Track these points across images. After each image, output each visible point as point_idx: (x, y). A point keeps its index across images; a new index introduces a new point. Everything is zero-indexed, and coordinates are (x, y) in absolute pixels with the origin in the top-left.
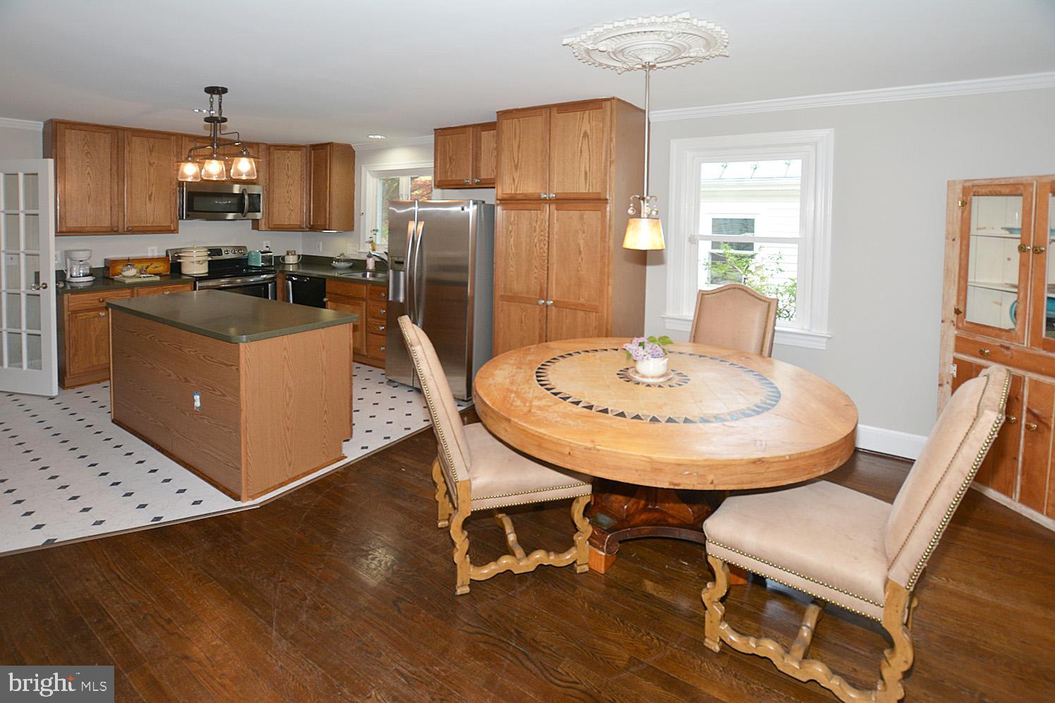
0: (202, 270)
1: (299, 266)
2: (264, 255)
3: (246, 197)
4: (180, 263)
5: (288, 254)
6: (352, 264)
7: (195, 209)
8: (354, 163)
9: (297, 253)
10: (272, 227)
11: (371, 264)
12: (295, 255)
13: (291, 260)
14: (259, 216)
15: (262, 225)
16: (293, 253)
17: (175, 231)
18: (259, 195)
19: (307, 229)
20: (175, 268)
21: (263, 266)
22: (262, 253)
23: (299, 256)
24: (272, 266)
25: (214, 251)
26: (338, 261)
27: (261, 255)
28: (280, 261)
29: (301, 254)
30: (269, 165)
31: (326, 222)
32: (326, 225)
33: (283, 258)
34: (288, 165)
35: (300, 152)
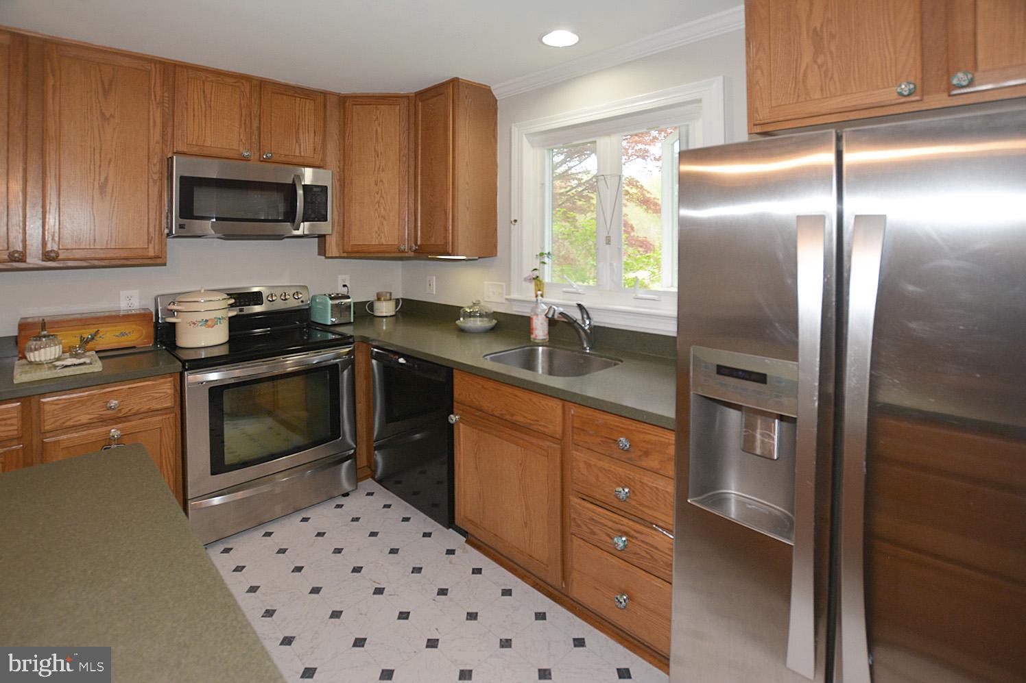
0: (216, 336)
1: (397, 321)
2: (337, 302)
3: (300, 192)
4: (174, 324)
5: (379, 299)
6: (495, 322)
7: (196, 214)
8: (496, 124)
9: (395, 296)
10: (350, 250)
11: (540, 330)
12: (390, 299)
13: (385, 309)
14: (324, 227)
15: (333, 246)
16: (388, 297)
17: (158, 260)
18: (326, 187)
19: (412, 254)
20: (165, 334)
21: (334, 325)
22: (332, 299)
23: (397, 301)
24: (349, 323)
25: (243, 298)
26: (471, 315)
27: (330, 302)
28: (364, 312)
29: (400, 296)
30: (345, 133)
31: (446, 238)
32: (446, 243)
33: (371, 305)
34: (377, 131)
35: (398, 107)
